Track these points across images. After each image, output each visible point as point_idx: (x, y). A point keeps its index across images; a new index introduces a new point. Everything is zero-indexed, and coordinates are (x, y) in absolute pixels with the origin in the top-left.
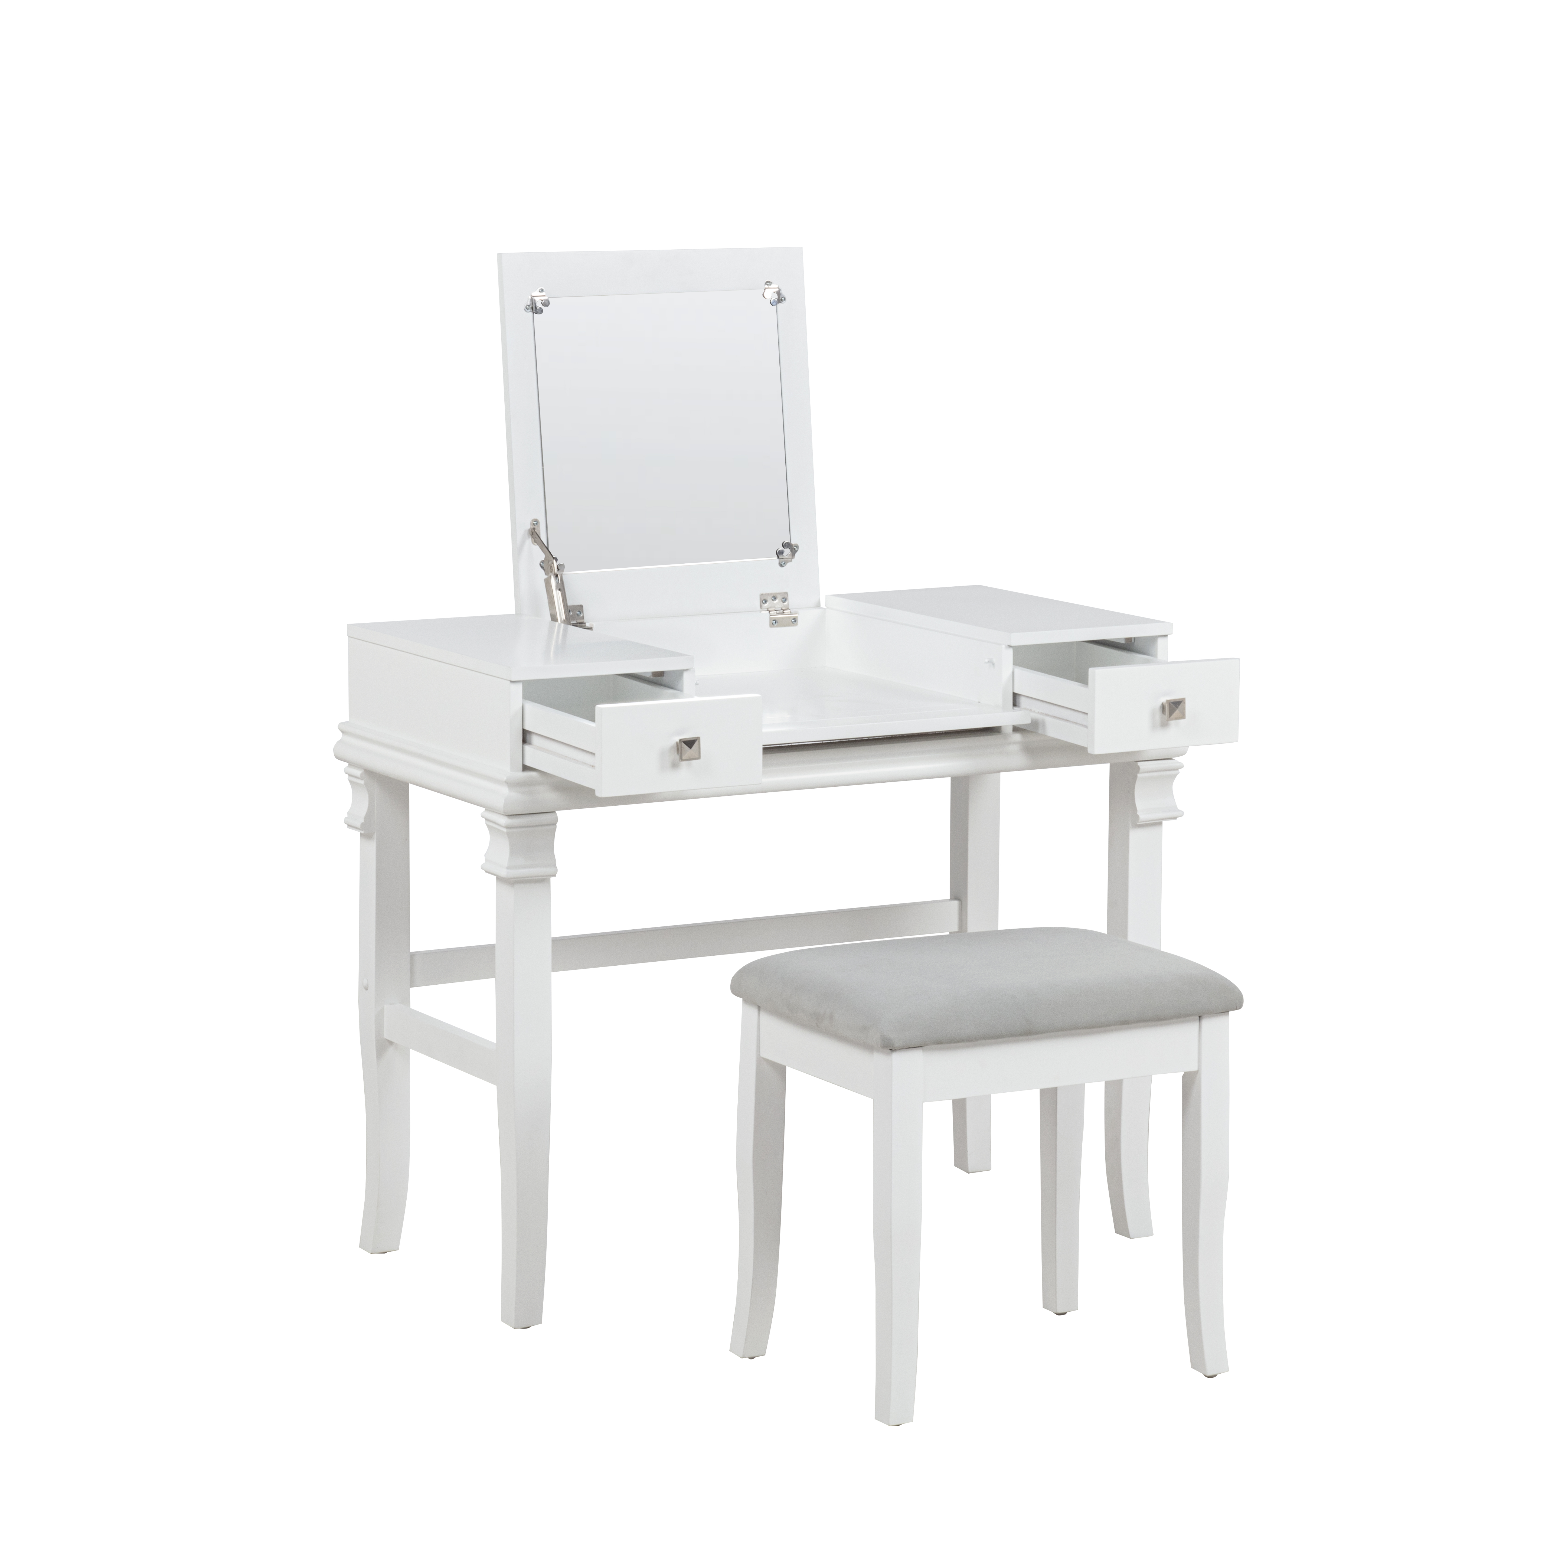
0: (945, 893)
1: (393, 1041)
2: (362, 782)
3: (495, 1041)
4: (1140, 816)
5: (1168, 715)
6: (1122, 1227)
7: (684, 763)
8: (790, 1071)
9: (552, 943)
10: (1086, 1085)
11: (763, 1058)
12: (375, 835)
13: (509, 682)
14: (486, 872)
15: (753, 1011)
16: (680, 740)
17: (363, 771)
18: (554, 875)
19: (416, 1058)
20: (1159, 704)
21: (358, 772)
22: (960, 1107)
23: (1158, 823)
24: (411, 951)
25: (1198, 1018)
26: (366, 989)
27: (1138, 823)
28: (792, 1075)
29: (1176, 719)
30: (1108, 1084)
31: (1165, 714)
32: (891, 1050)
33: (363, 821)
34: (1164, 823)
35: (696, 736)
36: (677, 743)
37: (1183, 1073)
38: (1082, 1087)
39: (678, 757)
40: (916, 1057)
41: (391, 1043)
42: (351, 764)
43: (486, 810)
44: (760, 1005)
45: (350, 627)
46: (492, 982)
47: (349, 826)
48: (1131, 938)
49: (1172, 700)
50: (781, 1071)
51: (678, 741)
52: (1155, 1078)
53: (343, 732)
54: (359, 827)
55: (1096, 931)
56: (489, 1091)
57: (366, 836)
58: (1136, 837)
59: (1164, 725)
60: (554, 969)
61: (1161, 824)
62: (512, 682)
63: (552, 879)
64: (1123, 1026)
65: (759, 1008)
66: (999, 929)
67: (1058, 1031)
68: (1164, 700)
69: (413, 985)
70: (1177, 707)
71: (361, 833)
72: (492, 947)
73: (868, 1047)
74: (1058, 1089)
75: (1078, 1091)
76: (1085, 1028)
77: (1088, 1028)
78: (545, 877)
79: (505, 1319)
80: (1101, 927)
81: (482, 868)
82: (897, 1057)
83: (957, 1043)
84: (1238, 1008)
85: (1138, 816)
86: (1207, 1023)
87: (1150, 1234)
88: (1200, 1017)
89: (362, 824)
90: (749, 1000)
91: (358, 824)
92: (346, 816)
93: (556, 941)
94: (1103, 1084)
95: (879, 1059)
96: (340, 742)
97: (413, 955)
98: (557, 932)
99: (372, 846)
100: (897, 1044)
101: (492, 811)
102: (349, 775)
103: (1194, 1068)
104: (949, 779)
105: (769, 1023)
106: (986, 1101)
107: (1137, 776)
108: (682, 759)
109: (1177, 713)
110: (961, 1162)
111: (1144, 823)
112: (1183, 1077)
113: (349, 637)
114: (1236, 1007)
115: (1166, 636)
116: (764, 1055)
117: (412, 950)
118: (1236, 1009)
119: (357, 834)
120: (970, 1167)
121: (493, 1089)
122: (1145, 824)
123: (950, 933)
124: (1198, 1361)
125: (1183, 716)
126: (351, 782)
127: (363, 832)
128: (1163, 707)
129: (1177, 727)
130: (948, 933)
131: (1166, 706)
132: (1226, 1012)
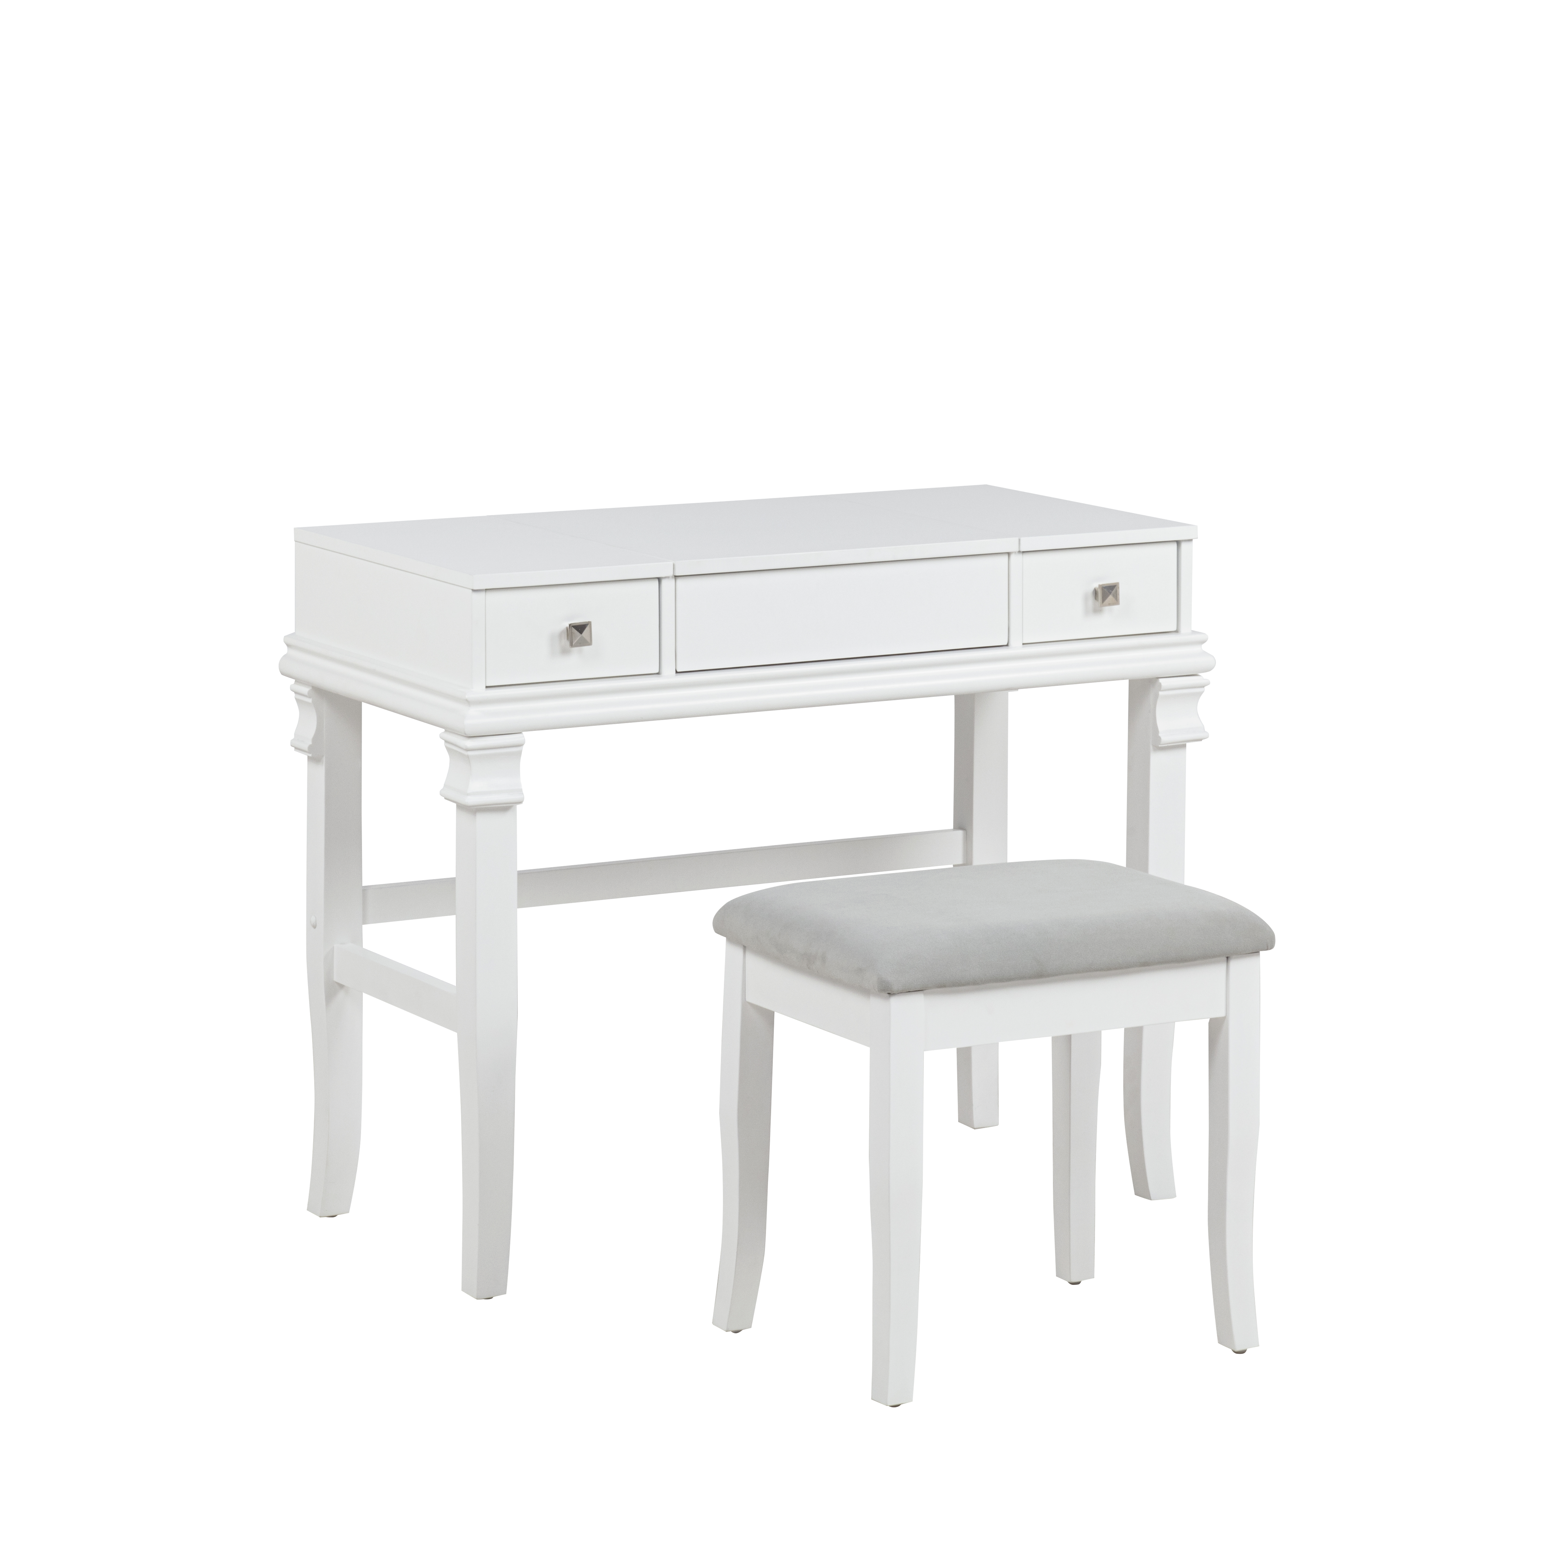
0: (948, 823)
1: (344, 984)
2: (310, 700)
3: (454, 984)
4: (1162, 738)
5: (1101, 602)
6: (1142, 1189)
7: (575, 649)
8: (778, 1017)
9: (518, 878)
10: (1103, 1032)
11: (750, 1003)
12: (324, 758)
13: (471, 591)
14: (445, 798)
15: (738, 952)
16: (570, 625)
17: (311, 688)
18: (520, 802)
19: (370, 1002)
20: (1092, 589)
21: (305, 690)
22: (964, 1057)
23: (1181, 746)
24: (363, 885)
25: (1226, 959)
26: (315, 927)
27: (1160, 746)
28: (781, 1021)
29: (1110, 604)
30: (1128, 1031)
31: (1098, 601)
32: (889, 994)
33: (311, 743)
34: (1188, 744)
35: (587, 621)
36: (567, 628)
37: (1208, 1020)
38: (1099, 1034)
39: (568, 643)
40: (917, 1001)
41: (341, 986)
42: (298, 681)
43: (446, 731)
44: (745, 945)
45: (297, 531)
46: (453, 918)
47: (297, 749)
48: (1152, 871)
49: (1104, 585)
50: (768, 1017)
51: (568, 626)
52: (1178, 1026)
53: (288, 646)
54: (307, 749)
55: (1113, 863)
56: (450, 1038)
57: (314, 759)
58: (1157, 760)
59: (1097, 611)
60: (521, 905)
61: (1184, 746)
62: (474, 591)
63: (518, 806)
64: (1143, 968)
65: (745, 948)
66: (1009, 861)
67: (1072, 973)
68: (1096, 585)
69: (365, 922)
70: (1110, 593)
71: (308, 757)
72: (452, 881)
73: (865, 991)
74: (1072, 1036)
75: (1094, 1040)
76: (1102, 970)
77: (1105, 970)
78: (510, 805)
79: (466, 1289)
80: (1121, 860)
81: (441, 795)
82: (895, 1001)
83: (961, 986)
84: (1269, 947)
85: (1160, 738)
86: (1235, 964)
87: (1173, 1196)
88: (1227, 958)
89: (310, 747)
90: (732, 939)
91: (306, 747)
92: (293, 737)
93: (521, 874)
94: (1122, 1031)
95: (876, 1004)
96: (285, 657)
97: (365, 889)
98: (522, 866)
99: (321, 771)
100: (895, 988)
101: (451, 732)
102: (296, 693)
103: (1220, 1014)
104: (953, 697)
105: (757, 966)
106: (993, 1050)
107: (1158, 694)
108: (572, 645)
109: (1111, 597)
110: (966, 1117)
111: (1166, 745)
112: (1210, 1023)
113: (295, 541)
114: (1268, 947)
115: (1191, 540)
116: (750, 999)
117: (365, 883)
118: (1267, 950)
119: (304, 758)
120: (976, 1121)
121: (453, 1036)
122: (1168, 746)
123: (954, 866)
124: (1225, 1336)
125: (1116, 601)
126: (297, 700)
127: (310, 755)
128: (1095, 592)
129: (1111, 612)
130: (951, 866)
131: (1099, 593)
132: (1256, 953)
